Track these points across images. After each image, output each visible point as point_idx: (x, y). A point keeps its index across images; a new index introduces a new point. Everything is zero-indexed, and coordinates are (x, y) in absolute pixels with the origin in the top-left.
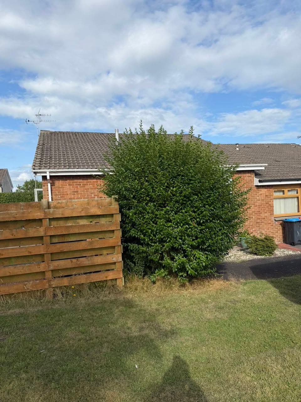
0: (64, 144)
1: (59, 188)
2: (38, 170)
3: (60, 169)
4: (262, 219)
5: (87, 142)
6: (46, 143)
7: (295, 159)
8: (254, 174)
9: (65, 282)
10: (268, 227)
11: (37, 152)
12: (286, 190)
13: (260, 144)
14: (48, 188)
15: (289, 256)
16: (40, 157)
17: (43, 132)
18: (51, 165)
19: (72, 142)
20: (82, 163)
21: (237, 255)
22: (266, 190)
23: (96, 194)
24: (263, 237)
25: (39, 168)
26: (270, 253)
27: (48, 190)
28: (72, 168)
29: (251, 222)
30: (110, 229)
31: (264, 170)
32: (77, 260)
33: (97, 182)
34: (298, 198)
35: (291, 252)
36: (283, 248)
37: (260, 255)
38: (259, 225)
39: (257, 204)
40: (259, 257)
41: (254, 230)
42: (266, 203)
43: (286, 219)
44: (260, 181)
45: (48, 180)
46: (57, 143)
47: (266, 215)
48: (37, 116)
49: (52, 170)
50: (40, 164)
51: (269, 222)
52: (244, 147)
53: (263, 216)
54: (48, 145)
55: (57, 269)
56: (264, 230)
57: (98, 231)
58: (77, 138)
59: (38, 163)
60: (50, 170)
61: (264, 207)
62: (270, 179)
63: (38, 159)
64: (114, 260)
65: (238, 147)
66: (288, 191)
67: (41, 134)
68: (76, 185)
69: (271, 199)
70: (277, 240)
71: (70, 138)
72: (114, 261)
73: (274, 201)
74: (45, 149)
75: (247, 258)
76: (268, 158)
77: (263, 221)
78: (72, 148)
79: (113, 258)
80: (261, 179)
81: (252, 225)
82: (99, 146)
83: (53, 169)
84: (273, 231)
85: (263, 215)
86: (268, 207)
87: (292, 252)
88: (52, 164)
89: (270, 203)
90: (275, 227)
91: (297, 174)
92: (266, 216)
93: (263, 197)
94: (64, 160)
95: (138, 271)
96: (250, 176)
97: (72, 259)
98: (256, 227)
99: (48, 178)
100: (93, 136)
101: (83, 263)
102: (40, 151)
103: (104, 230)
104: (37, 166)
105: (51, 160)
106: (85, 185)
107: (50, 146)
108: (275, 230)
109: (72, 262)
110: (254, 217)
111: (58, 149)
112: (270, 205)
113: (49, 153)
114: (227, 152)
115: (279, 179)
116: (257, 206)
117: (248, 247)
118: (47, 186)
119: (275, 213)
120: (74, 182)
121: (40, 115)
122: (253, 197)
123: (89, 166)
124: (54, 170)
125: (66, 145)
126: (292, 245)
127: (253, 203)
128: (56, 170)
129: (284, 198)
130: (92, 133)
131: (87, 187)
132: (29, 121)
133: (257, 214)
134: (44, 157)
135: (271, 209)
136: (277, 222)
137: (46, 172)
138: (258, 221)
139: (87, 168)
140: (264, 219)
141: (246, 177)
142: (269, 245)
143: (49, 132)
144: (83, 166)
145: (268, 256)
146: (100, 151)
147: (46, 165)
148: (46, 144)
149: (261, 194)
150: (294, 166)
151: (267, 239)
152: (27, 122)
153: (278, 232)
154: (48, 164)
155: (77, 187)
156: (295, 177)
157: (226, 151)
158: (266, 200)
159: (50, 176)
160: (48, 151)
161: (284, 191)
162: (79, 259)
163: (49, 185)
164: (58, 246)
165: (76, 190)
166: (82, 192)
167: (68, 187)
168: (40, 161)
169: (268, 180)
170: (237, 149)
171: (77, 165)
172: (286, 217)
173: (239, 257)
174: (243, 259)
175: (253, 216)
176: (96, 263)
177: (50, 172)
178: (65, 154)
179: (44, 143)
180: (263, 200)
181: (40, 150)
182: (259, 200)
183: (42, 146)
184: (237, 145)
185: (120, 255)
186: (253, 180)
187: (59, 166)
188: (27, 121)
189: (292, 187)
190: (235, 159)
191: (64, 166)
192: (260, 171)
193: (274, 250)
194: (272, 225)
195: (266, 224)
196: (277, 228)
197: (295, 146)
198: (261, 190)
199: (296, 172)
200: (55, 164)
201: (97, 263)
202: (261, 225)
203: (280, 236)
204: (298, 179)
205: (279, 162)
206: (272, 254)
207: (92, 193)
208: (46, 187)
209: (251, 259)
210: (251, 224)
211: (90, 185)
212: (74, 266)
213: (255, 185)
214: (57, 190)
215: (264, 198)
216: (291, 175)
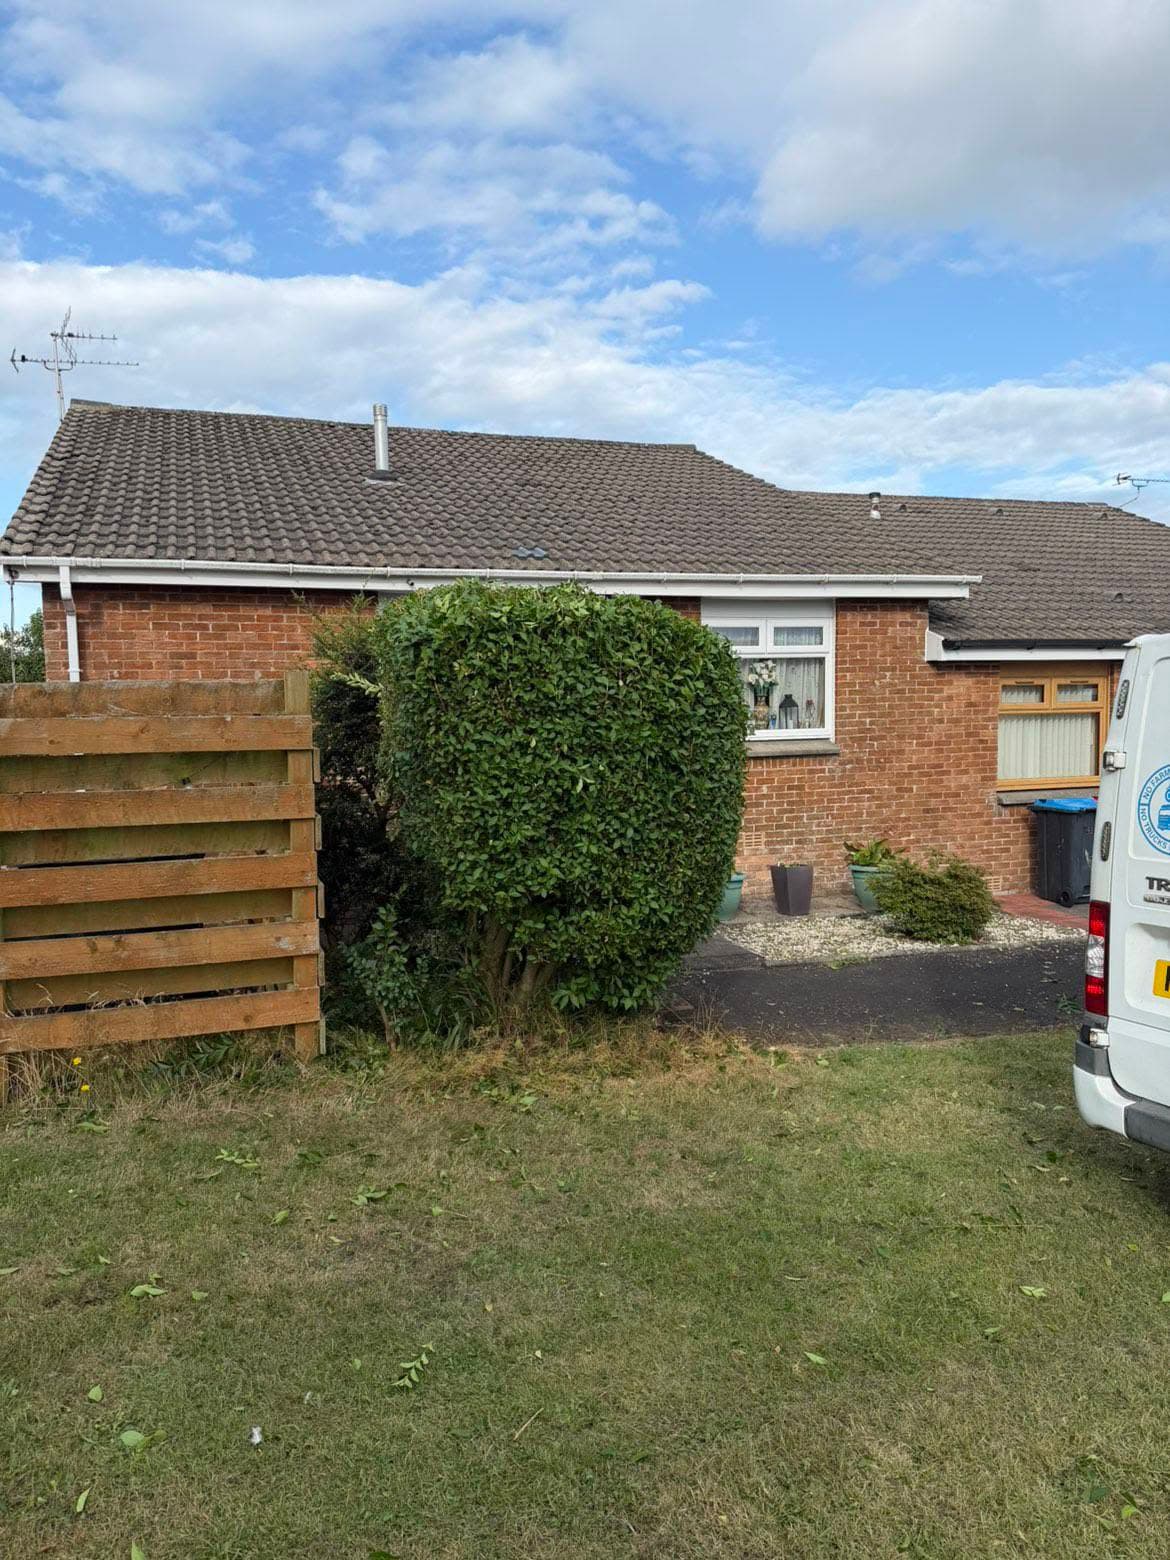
0: (159, 460)
1: (113, 636)
2: (24, 557)
3: (117, 557)
4: (947, 795)
5: (257, 454)
6: (84, 450)
7: (1099, 563)
8: (927, 614)
9: (66, 1031)
10: (969, 830)
11: (38, 484)
12: (1051, 685)
13: (968, 499)
14: (65, 636)
15: (1041, 947)
16: (45, 507)
17: (79, 408)
18: (81, 540)
19: (193, 452)
20: (216, 538)
21: (833, 935)
22: (969, 681)
23: (272, 669)
24: (943, 867)
25: (28, 547)
26: (967, 933)
27: (65, 646)
28: (170, 553)
29: (902, 805)
30: (269, 815)
31: (970, 601)
32: (118, 941)
33: (279, 619)
34: (1096, 716)
35: (1052, 934)
36: (1023, 914)
37: (927, 939)
38: (936, 818)
39: (933, 736)
40: (920, 946)
41: (912, 837)
42: (969, 735)
43: (1043, 801)
44: (948, 645)
45: (67, 600)
46: (130, 452)
47: (964, 779)
48: (59, 340)
49: (81, 561)
50: (38, 533)
51: (977, 808)
52: (903, 507)
53: (953, 785)
54: (90, 459)
55: (27, 976)
56: (953, 839)
57: (216, 819)
58: (219, 439)
59: (27, 528)
60: (72, 558)
61: (960, 750)
62: (990, 637)
63: (36, 513)
64: (287, 945)
65: (876, 508)
66: (1061, 688)
67: (70, 413)
68: (185, 626)
69: (990, 719)
70: (1005, 880)
71: (191, 436)
72: (282, 950)
73: (1002, 725)
74: (74, 476)
75: (871, 951)
76: (991, 554)
77: (951, 805)
78: (188, 474)
79: (278, 939)
80: (952, 638)
81: (907, 819)
82: (305, 474)
83: (85, 556)
84: (988, 844)
85: (952, 782)
86: (973, 749)
87: (1057, 931)
88: (87, 535)
89: (985, 734)
90: (999, 830)
91: (1098, 624)
92: (966, 787)
93: (956, 709)
94: (143, 522)
95: (391, 996)
96: (908, 624)
97: (93, 938)
98: (924, 826)
99: (66, 592)
100: (289, 433)
101: (142, 954)
102: (47, 483)
103: (243, 819)
104: (21, 543)
105: (86, 520)
106: (226, 628)
107: (96, 464)
108: (999, 843)
109: (94, 950)
110: (915, 787)
111: (130, 478)
112: (982, 741)
113: (87, 491)
114: (827, 524)
115: (1026, 637)
116: (929, 744)
117: (880, 905)
118: (64, 626)
119: (1000, 775)
120: (178, 617)
121: (70, 335)
122: (917, 706)
123: (244, 549)
124: (89, 559)
125: (165, 463)
126: (1058, 902)
127: (916, 732)
128: (98, 560)
129: (1043, 716)
130: (287, 420)
131: (231, 638)
132: (24, 359)
133: (928, 775)
134: (63, 508)
135: (985, 757)
136: (1006, 812)
137: (55, 569)
138: (933, 802)
139: (233, 556)
140: (958, 795)
141: (893, 624)
142: (965, 900)
143: (105, 410)
144: (217, 548)
145: (956, 945)
146: (303, 491)
147: (60, 540)
148: (82, 457)
149: (950, 698)
150: (1092, 589)
151: (956, 877)
152: (19, 364)
153: (1008, 850)
154: (72, 537)
155: (191, 637)
156: (1093, 635)
157: (824, 518)
158: (971, 720)
159: (75, 586)
160: (84, 482)
161: (1043, 686)
162: (124, 937)
163: (71, 622)
164: (34, 878)
165: (184, 649)
166: (213, 660)
167: (151, 633)
168: (41, 523)
169: (981, 641)
170: (875, 514)
171: (192, 545)
172: (1046, 792)
173: (843, 943)
174: (857, 951)
175: (914, 782)
176: (203, 958)
177: (74, 569)
178: (152, 499)
179: (77, 452)
180: (957, 721)
181: (51, 476)
182: (941, 721)
183: (63, 463)
184: (875, 500)
185: (314, 927)
186: (922, 639)
187: (117, 546)
188: (18, 357)
189: (1078, 673)
190: (854, 553)
191: (138, 546)
192: (954, 604)
193: (985, 922)
194: (988, 823)
195: (964, 816)
196: (1008, 836)
197: (1105, 515)
198: (950, 683)
199: (1098, 614)
200: (100, 535)
201: (209, 956)
202: (943, 818)
203: (1015, 865)
204: (1101, 641)
205: (1031, 574)
206: (976, 937)
207: (253, 665)
208: (58, 630)
209: (886, 952)
210: (903, 815)
211: (245, 628)
212: (101, 968)
213: (926, 659)
214: (103, 646)
215: (959, 712)
216: (1076, 624)
